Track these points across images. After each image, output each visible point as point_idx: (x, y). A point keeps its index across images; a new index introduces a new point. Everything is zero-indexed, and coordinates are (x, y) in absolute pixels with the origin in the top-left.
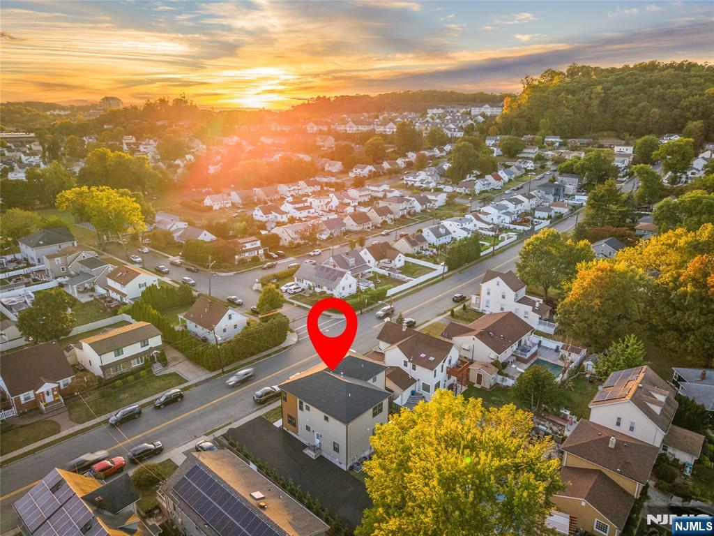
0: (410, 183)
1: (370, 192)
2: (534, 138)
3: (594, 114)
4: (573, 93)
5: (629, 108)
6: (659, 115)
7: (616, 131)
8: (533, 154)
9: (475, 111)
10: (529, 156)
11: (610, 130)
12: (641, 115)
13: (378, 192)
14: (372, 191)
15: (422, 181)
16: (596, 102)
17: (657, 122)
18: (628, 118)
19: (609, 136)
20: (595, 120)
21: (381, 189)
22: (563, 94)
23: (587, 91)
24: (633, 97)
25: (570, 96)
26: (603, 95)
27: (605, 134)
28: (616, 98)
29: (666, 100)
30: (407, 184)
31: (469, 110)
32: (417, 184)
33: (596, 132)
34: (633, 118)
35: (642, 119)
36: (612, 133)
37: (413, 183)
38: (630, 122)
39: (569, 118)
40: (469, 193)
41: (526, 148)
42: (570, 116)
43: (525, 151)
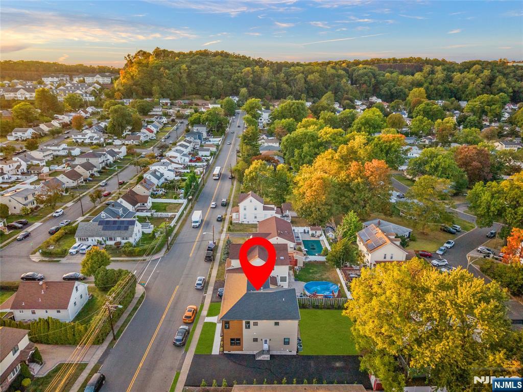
0: (80, 141)
1: (51, 152)
2: (153, 101)
3: (185, 83)
4: (168, 68)
5: (205, 80)
6: (223, 84)
7: (200, 94)
8: (160, 111)
9: (88, 80)
10: (157, 113)
11: (196, 94)
12: (213, 85)
13: (59, 151)
14: (53, 150)
15: (91, 138)
16: (185, 75)
17: (223, 89)
18: (206, 86)
19: (198, 98)
20: (186, 87)
21: (61, 148)
22: (162, 69)
23: (177, 68)
24: (205, 72)
25: (167, 71)
26: (187, 71)
27: (194, 96)
28: (196, 73)
29: (223, 75)
30: (77, 142)
31: (82, 79)
32: (88, 141)
33: (189, 95)
34: (209, 86)
35: (214, 86)
36: (198, 96)
37: (82, 140)
38: (208, 89)
39: (171, 86)
40: (137, 143)
41: (154, 108)
42: (171, 84)
43: (154, 110)
